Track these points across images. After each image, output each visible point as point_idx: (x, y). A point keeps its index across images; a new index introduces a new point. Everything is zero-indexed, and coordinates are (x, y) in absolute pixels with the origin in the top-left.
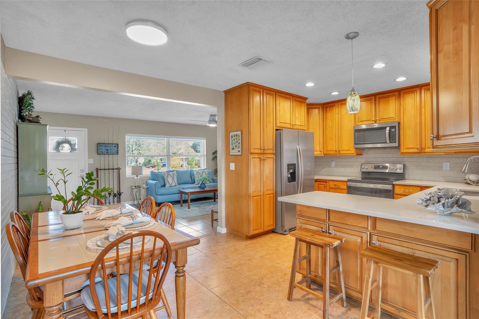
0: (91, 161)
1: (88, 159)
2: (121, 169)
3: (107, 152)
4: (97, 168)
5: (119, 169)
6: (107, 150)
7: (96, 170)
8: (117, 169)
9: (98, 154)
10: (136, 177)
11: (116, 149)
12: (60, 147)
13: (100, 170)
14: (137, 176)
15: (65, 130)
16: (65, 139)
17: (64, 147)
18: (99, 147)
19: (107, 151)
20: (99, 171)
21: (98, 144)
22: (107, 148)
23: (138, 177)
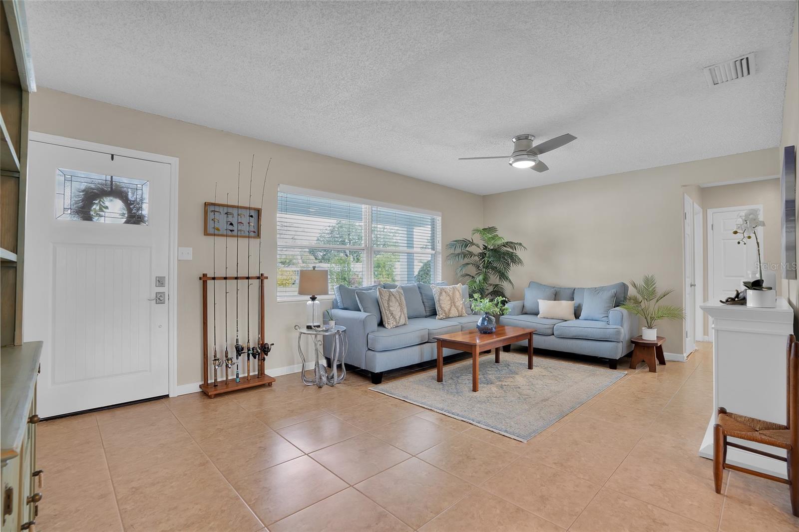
0: (188, 254)
1: (179, 246)
2: (267, 278)
3: (231, 231)
4: (205, 275)
5: (261, 278)
6: (231, 224)
7: (200, 278)
8: (258, 278)
9: (206, 233)
10: (310, 302)
11: (253, 222)
12: (94, 207)
13: (214, 278)
14: (313, 299)
15: (112, 156)
16: (112, 181)
17: (107, 208)
18: (211, 216)
19: (231, 228)
20: (210, 283)
21: (206, 205)
22: (230, 219)
23: (316, 302)
